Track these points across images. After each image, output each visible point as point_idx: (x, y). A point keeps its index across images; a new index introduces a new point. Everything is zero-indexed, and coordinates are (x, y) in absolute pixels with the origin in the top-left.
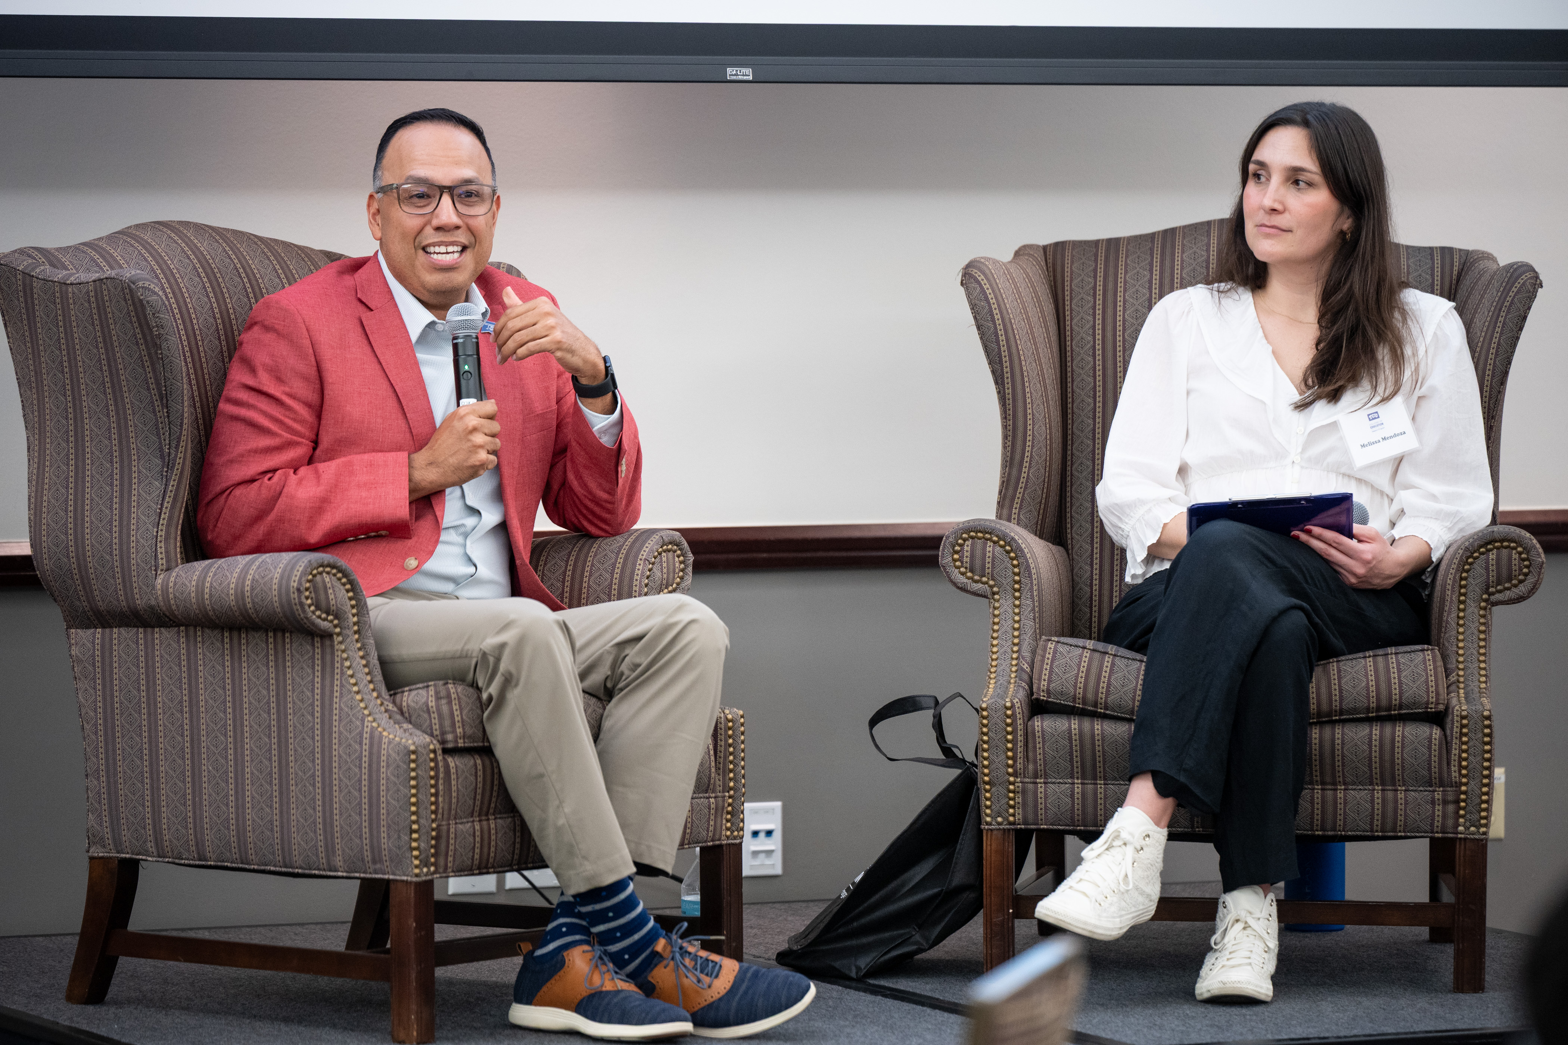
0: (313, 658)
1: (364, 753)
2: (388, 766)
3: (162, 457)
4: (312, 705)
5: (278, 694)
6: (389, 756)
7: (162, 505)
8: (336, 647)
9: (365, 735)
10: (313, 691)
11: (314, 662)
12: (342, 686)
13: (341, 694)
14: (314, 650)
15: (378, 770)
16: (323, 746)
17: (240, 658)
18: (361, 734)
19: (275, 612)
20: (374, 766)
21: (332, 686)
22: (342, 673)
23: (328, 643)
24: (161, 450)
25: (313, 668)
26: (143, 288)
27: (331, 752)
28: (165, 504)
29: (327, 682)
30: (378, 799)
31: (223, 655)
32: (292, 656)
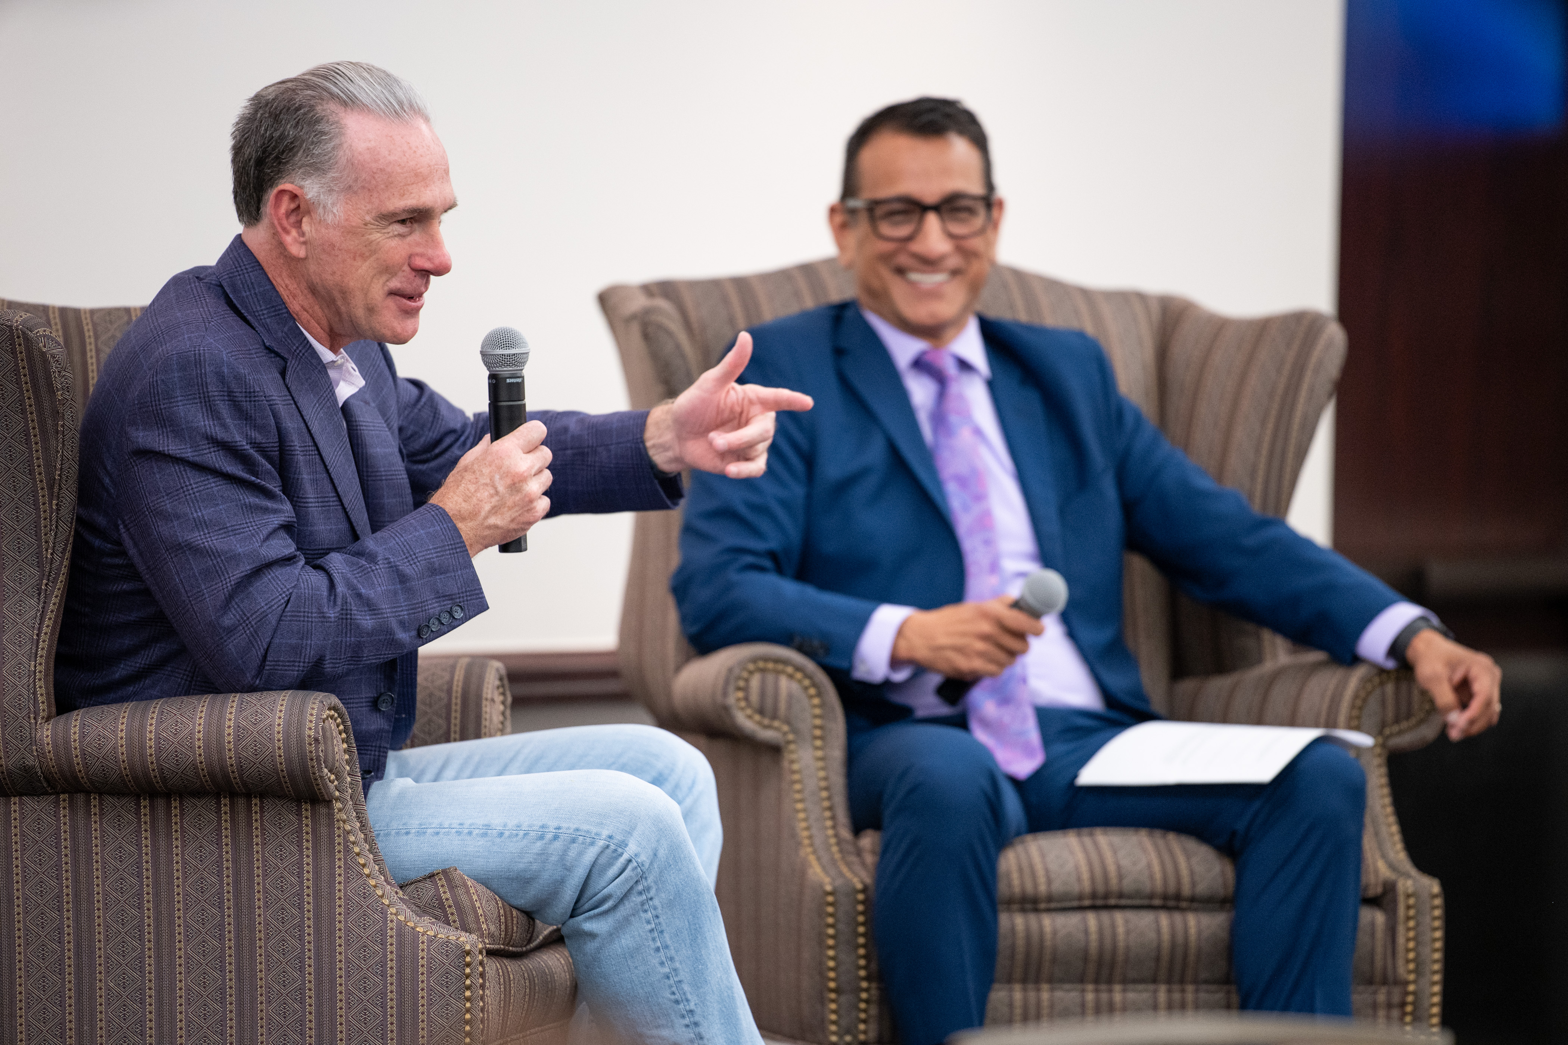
0: (299, 831)
1: (389, 956)
2: (430, 972)
3: (40, 565)
4: (300, 895)
5: (237, 882)
6: (431, 959)
7: (40, 629)
8: (337, 816)
9: (389, 933)
10: (300, 876)
11: (300, 837)
12: (347, 867)
13: (347, 878)
14: (301, 821)
15: (415, 979)
16: (318, 949)
17: (169, 835)
18: (383, 932)
19: (276, 771)
20: (408, 974)
21: (332, 867)
22: (347, 850)
23: (323, 810)
24: (39, 555)
25: (300, 846)
26: (44, 336)
27: (332, 957)
28: (45, 629)
29: (325, 862)
30: (415, 1017)
31: (138, 832)
32: (263, 829)
